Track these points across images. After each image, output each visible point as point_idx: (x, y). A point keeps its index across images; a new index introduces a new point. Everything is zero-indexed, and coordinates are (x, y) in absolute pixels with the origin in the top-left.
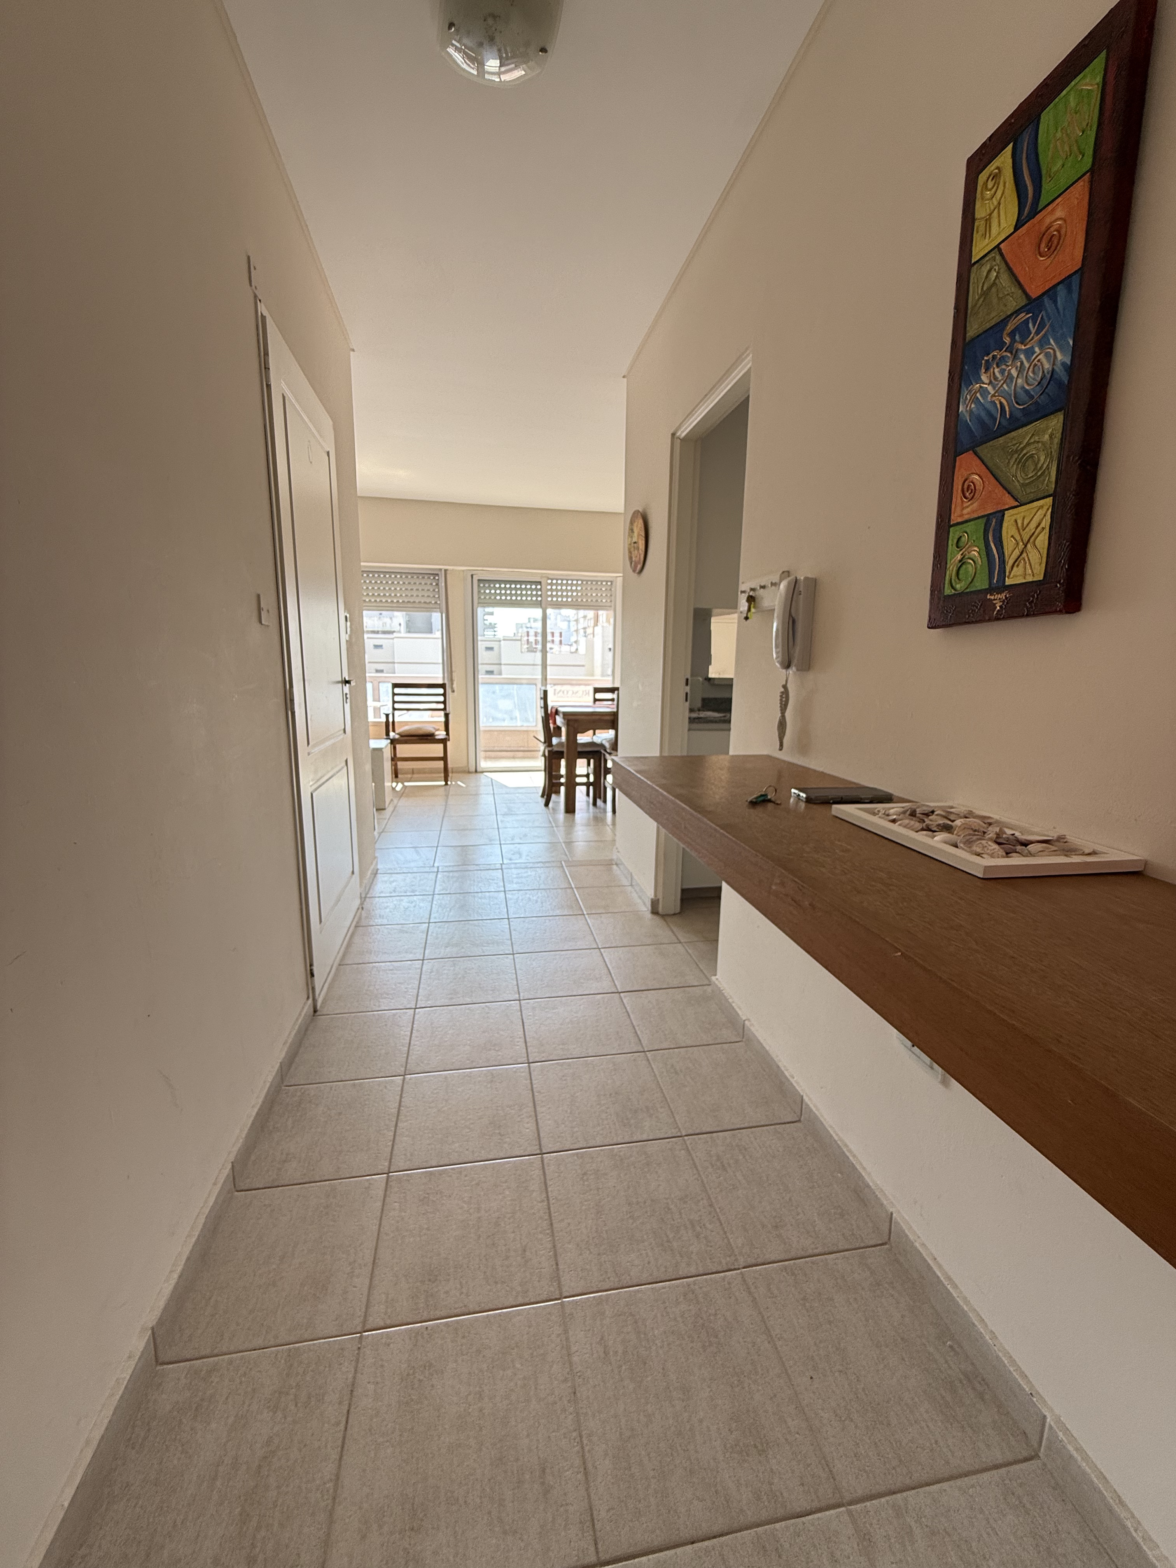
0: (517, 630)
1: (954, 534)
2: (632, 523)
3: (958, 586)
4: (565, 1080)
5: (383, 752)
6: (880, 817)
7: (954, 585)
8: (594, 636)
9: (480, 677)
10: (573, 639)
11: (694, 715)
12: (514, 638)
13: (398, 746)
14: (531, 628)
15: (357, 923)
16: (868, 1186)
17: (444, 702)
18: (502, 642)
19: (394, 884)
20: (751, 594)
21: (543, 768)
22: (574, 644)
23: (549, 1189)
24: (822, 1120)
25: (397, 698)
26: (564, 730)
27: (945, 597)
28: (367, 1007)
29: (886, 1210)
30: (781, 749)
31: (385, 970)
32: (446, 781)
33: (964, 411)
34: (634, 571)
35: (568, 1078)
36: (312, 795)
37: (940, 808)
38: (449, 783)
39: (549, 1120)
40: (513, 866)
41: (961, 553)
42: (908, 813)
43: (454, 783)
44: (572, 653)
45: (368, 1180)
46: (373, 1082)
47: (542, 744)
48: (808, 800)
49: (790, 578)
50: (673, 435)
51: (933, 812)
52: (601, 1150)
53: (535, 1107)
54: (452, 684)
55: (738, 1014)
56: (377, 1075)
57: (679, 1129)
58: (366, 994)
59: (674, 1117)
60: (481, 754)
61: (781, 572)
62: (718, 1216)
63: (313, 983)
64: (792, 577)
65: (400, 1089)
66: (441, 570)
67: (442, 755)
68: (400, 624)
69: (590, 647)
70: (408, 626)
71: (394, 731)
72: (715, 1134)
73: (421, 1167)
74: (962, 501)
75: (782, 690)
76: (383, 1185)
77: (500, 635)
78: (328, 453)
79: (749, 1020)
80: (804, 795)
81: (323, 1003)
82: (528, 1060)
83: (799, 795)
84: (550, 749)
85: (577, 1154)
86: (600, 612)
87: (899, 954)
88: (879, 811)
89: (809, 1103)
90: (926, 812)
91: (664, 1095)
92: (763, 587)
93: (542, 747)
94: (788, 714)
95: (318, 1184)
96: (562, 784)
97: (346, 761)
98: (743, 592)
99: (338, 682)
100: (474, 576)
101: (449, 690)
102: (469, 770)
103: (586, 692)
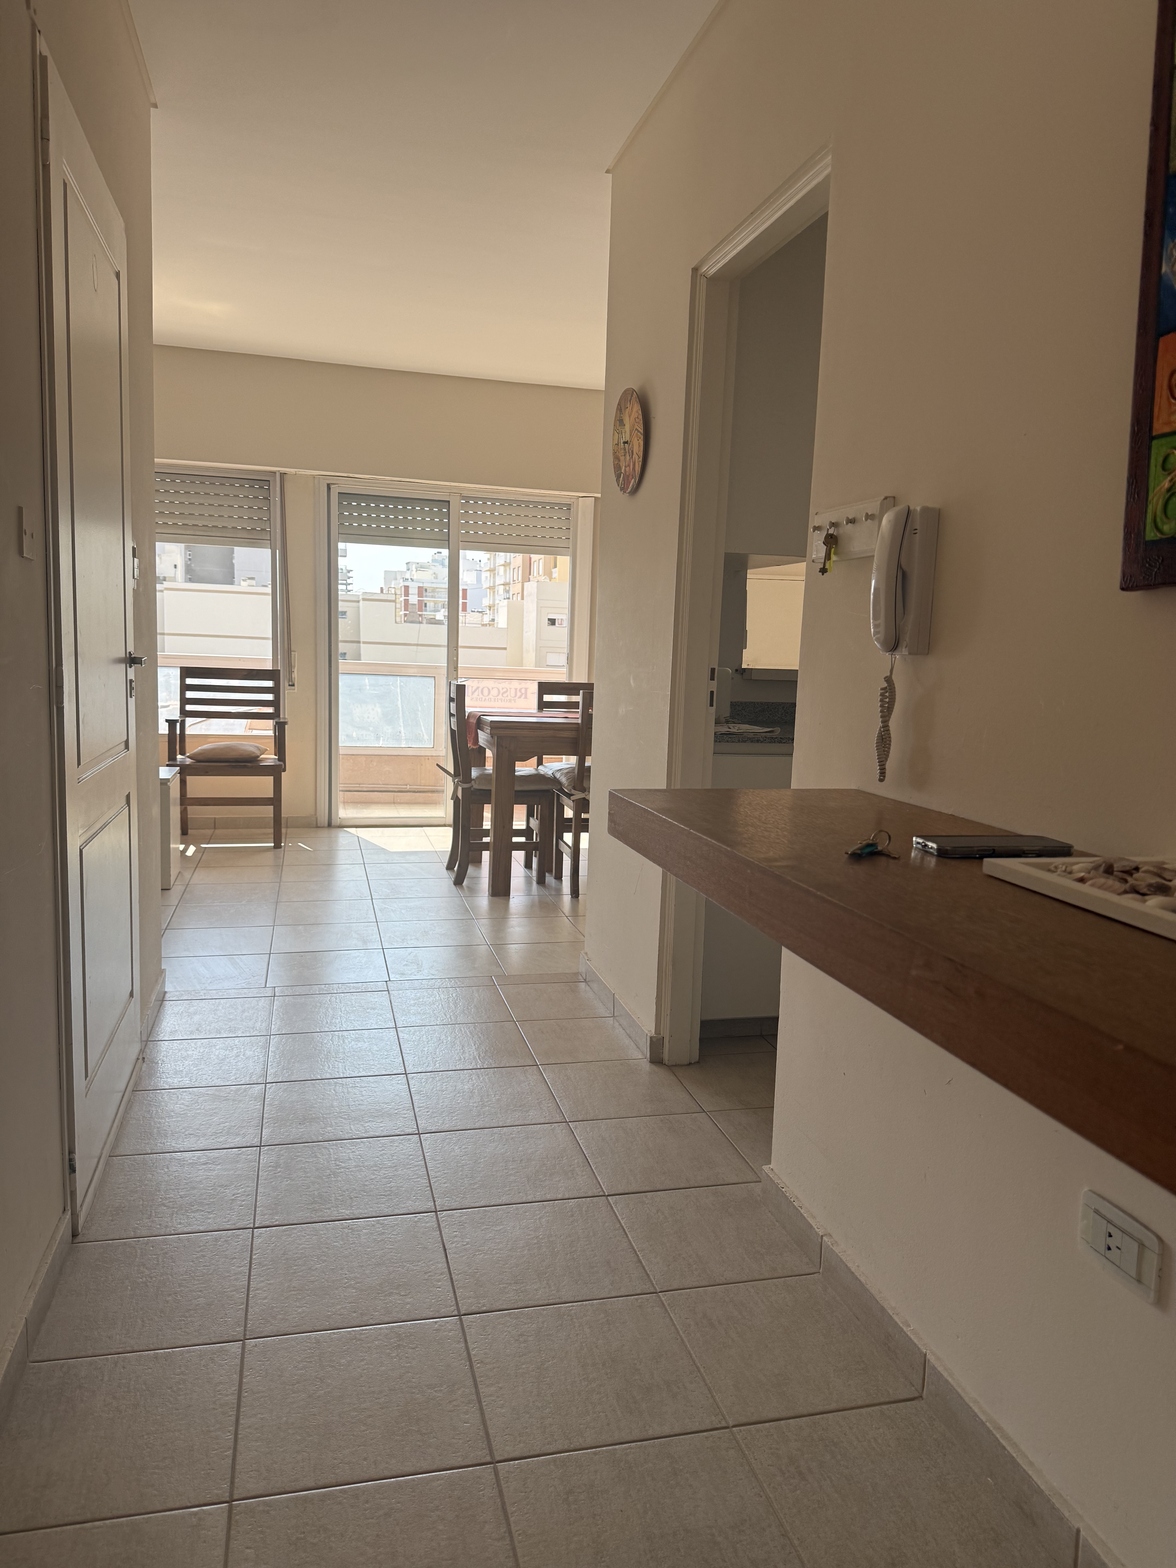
1: (1158, 450)
2: (620, 409)
3: (1166, 528)
4: (525, 1341)
5: (169, 788)
6: (1059, 875)
7: (1160, 524)
8: (523, 598)
9: (342, 660)
10: (486, 602)
11: (724, 729)
13: (190, 779)
14: (412, 580)
15: (136, 1084)
16: (1040, 1492)
17: (275, 703)
18: (361, 602)
19: (196, 1018)
20: (831, 531)
21: (450, 819)
23: (512, 1519)
24: (959, 1390)
25: (190, 695)
26: (489, 753)
27: (1147, 543)
28: (166, 1227)
29: (1070, 1527)
30: (881, 780)
31: (192, 1164)
32: (277, 841)
33: (1168, 271)
34: (623, 489)
35: (530, 1339)
36: (81, 851)
37: (1146, 863)
38: (282, 844)
39: (502, 1407)
40: (407, 984)
41: (1169, 478)
42: (1102, 869)
43: (290, 845)
45: (196, 1514)
46: (189, 1352)
47: (450, 779)
48: (942, 853)
49: (897, 509)
50: (695, 270)
51: (1137, 869)
52: (595, 1454)
53: (476, 1386)
54: (291, 672)
55: (811, 1227)
56: (196, 1341)
57: (723, 1416)
58: (164, 1205)
59: (713, 1397)
60: (339, 796)
61: (883, 498)
62: (797, 1551)
63: (73, 1182)
64: (901, 507)
65: (238, 1361)
66: (275, 473)
67: (271, 795)
68: (175, 566)
69: (516, 615)
70: (189, 570)
71: (183, 753)
72: (782, 1422)
73: (288, 1489)
74: (1170, 404)
75: (885, 685)
76: (224, 1521)
78: (118, 275)
79: (830, 1236)
80: (935, 846)
81: (86, 1221)
82: (458, 1309)
83: (926, 845)
84: (466, 786)
85: (555, 1460)
86: (535, 557)
87: (1121, 1047)
88: (1056, 867)
89: (937, 1365)
90: (1128, 868)
91: (694, 1362)
92: (852, 521)
93: (449, 785)
94: (893, 724)
95: (108, 1522)
96: (486, 847)
97: (128, 797)
98: (816, 528)
99: (120, 661)
100: (332, 486)
101: (284, 684)
102: (317, 824)
103: (523, 691)
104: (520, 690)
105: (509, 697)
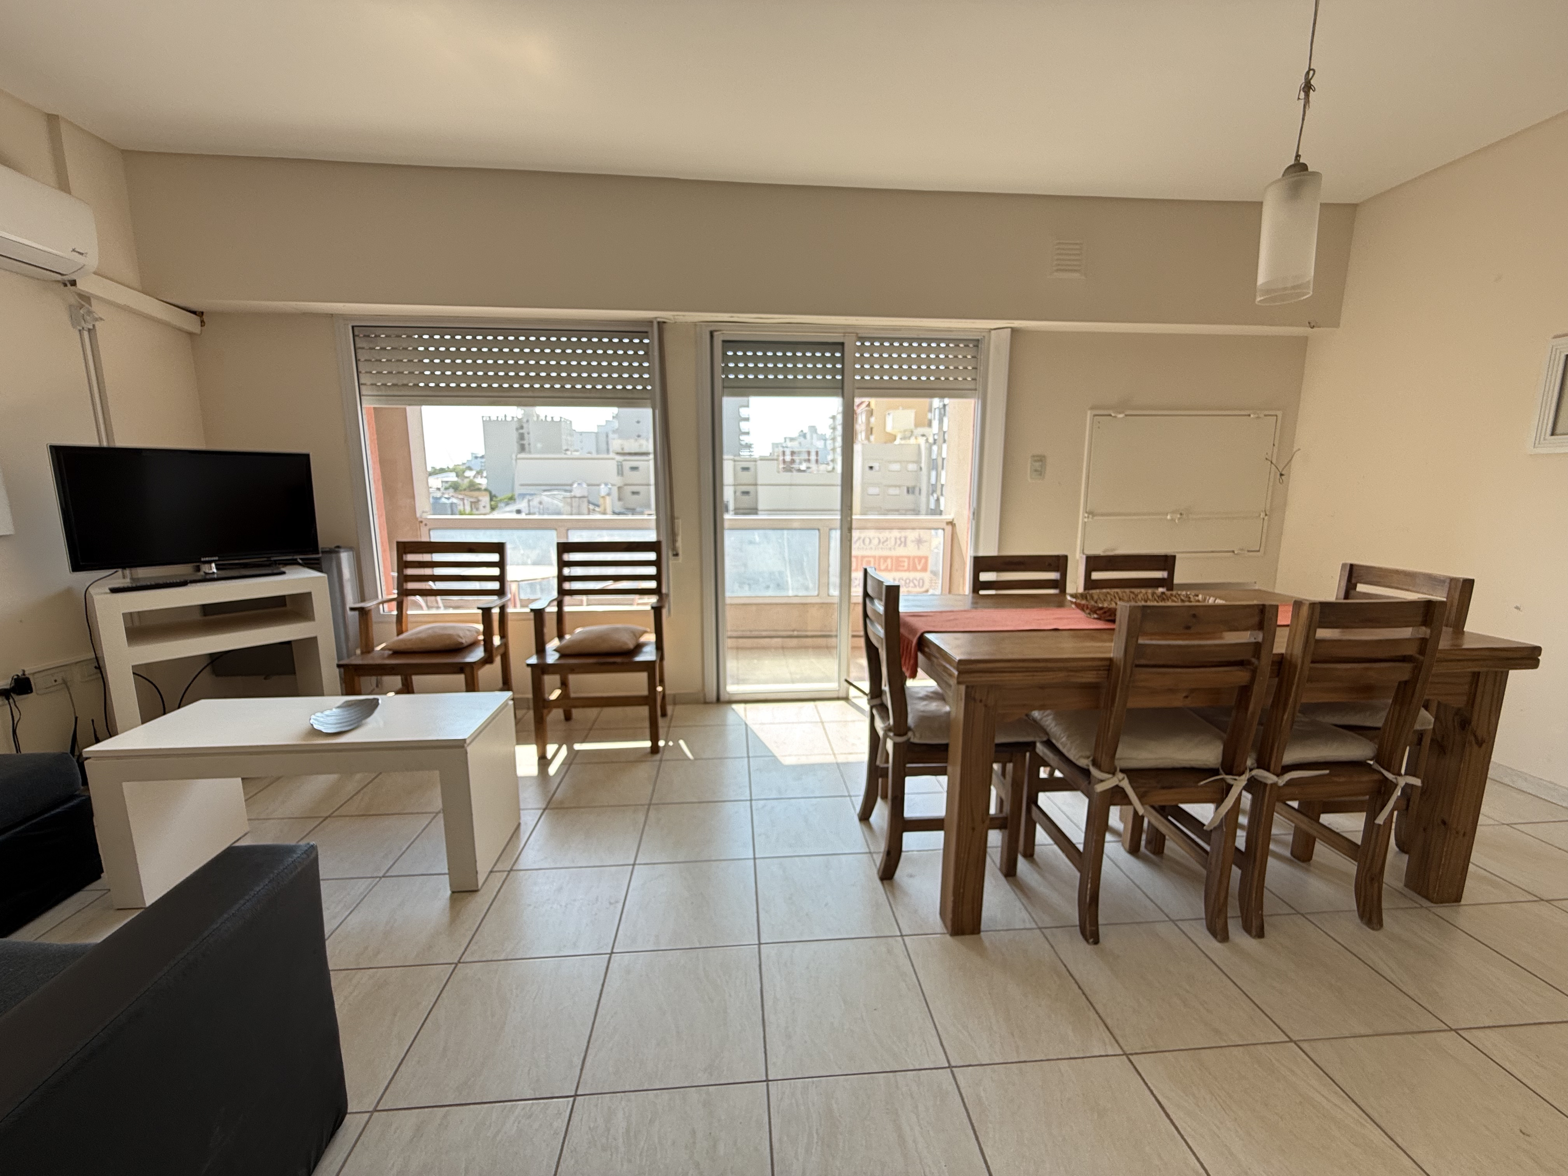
0: (773, 448)
9: (727, 516)
12: (771, 458)
14: (787, 447)
17: (657, 578)
18: (759, 462)
22: (831, 463)
32: (655, 739)
38: (661, 743)
43: (671, 743)
44: (829, 472)
47: (863, 699)
54: (674, 541)
66: (652, 319)
67: (645, 692)
71: (561, 634)
77: (757, 453)
100: (715, 334)
101: (668, 554)
102: (705, 699)
103: (903, 539)
104: (900, 539)
105: (889, 546)
